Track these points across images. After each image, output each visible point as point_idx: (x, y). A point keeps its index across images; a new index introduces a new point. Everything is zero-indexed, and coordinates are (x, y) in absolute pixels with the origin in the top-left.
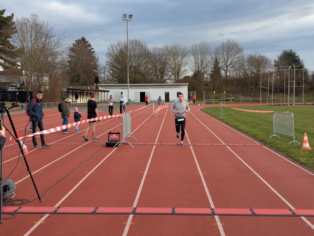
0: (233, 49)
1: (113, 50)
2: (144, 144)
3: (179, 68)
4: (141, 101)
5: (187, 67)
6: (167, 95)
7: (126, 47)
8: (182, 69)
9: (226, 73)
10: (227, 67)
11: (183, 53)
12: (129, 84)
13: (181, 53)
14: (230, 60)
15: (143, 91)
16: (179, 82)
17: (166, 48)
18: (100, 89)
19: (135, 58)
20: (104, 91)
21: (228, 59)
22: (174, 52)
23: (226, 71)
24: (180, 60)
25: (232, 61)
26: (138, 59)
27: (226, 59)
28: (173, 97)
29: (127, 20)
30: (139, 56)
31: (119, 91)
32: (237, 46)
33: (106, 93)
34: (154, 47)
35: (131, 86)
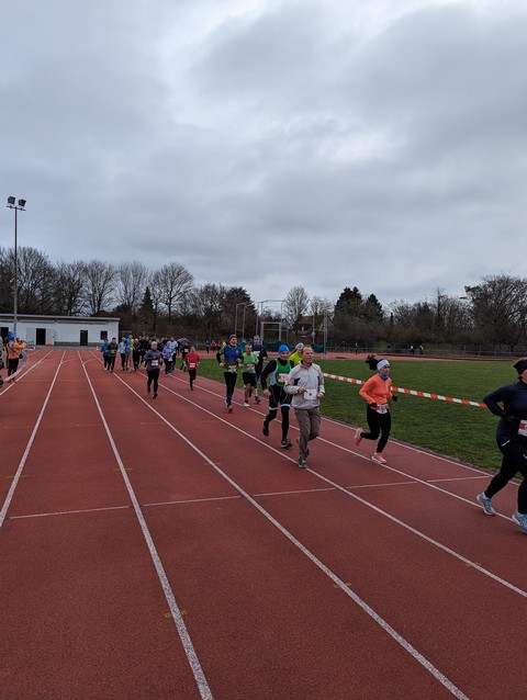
3: (100, 295)
4: (37, 343)
5: (112, 295)
6: (84, 335)
7: (14, 257)
8: (107, 296)
9: (170, 308)
10: (171, 299)
11: (107, 273)
12: (15, 315)
13: (104, 273)
14: (175, 290)
15: (41, 326)
16: (99, 316)
17: (80, 264)
19: (27, 274)
21: (172, 288)
22: (94, 272)
24: (102, 283)
25: (178, 291)
26: (33, 277)
27: (169, 288)
28: (94, 337)
30: (34, 272)
32: (185, 272)
35: (19, 318)
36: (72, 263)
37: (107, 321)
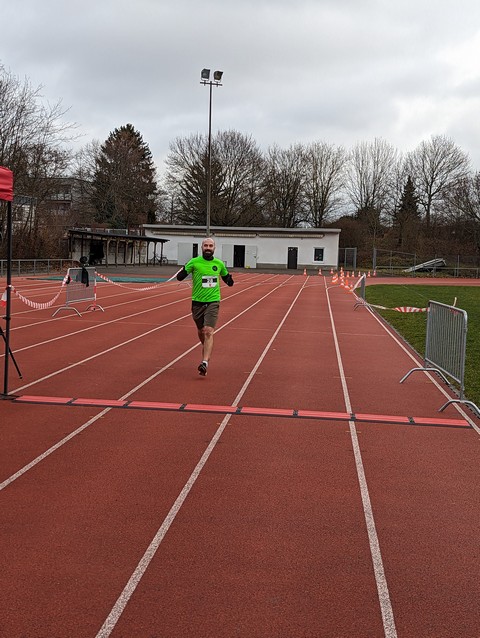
0: (444, 155)
1: (182, 152)
2: (69, 404)
3: (324, 195)
6: (293, 253)
8: (331, 198)
9: (428, 211)
10: (430, 196)
12: (211, 228)
13: (330, 162)
14: (438, 181)
15: (240, 242)
16: (322, 227)
17: (299, 150)
18: (149, 235)
20: (156, 241)
21: (433, 179)
22: (312, 159)
23: (429, 205)
24: (327, 179)
25: (442, 184)
27: (429, 179)
28: (305, 258)
29: (211, 84)
31: (190, 241)
32: (455, 151)
33: (159, 244)
34: (272, 148)
35: (214, 232)
36: (286, 148)
37: (323, 233)
